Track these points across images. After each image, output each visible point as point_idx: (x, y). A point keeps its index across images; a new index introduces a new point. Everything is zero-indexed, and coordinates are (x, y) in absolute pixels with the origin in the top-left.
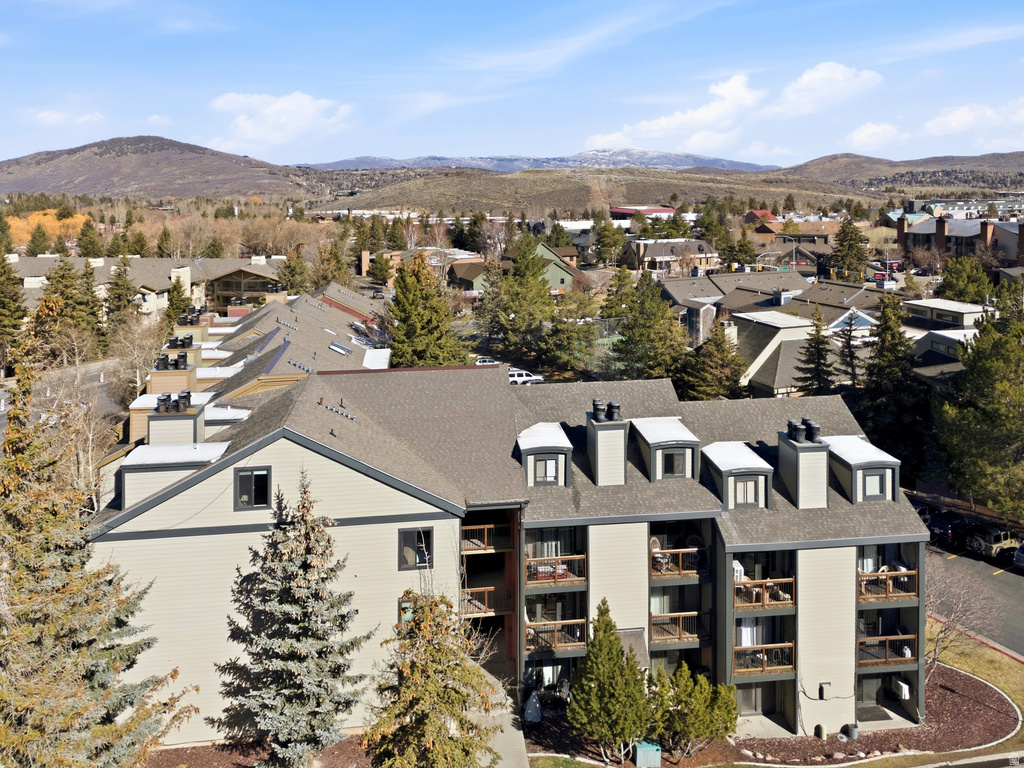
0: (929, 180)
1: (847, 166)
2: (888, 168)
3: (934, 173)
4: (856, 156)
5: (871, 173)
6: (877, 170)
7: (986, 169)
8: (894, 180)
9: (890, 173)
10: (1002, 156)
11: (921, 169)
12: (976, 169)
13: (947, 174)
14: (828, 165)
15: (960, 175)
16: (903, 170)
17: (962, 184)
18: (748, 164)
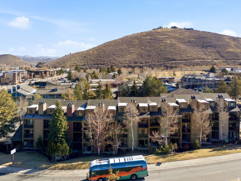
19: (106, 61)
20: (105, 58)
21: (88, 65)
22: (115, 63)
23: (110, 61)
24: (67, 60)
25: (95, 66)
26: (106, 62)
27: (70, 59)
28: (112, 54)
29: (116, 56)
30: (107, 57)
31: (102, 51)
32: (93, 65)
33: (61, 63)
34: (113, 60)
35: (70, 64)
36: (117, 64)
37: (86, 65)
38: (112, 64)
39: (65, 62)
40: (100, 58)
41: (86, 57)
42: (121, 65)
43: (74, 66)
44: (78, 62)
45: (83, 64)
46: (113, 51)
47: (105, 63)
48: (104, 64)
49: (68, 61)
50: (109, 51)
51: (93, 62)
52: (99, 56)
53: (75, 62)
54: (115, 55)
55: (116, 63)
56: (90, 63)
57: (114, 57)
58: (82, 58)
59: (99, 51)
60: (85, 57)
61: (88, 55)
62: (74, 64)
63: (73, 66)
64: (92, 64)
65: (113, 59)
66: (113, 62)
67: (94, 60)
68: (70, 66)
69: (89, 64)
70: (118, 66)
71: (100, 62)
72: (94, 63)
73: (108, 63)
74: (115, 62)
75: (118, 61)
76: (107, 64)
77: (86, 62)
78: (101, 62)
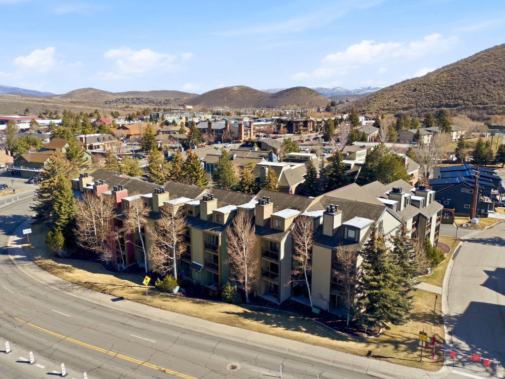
0: (131, 102)
1: (93, 94)
2: (112, 96)
3: (132, 99)
4: (95, 90)
5: (105, 98)
6: (108, 97)
7: (151, 97)
8: (116, 101)
9: (114, 98)
10: (157, 92)
11: (126, 97)
12: (148, 97)
13: (138, 99)
14: (84, 93)
15: (143, 100)
16: (119, 97)
17: (145, 104)
18: (34, 91)
19: (465, 98)
20: (464, 89)
21: (416, 107)
22: (487, 104)
23: (474, 97)
24: (375, 97)
25: (432, 111)
26: (464, 101)
27: (382, 94)
28: (487, 80)
29: (495, 86)
30: (469, 88)
31: (462, 72)
32: (427, 109)
33: (361, 104)
34: (484, 94)
35: (379, 107)
36: (492, 105)
37: (411, 108)
38: (476, 104)
39: (371, 101)
40: (450, 91)
41: (418, 89)
42: (500, 109)
43: (385, 109)
44: (396, 101)
45: (405, 106)
46: (493, 72)
47: (461, 102)
48: (455, 106)
49: (376, 99)
50: (479, 73)
51: (430, 101)
52: (449, 85)
53: (390, 101)
54: (494, 82)
55: (489, 102)
56: (423, 103)
57: (488, 86)
58: (408, 91)
59: (454, 73)
60: (415, 90)
61: (424, 85)
62: (387, 105)
63: (383, 110)
64: (426, 107)
65: (486, 92)
66: (483, 99)
67: (434, 95)
68: (377, 110)
69: (421, 105)
70: (490, 112)
71: (447, 101)
72: (432, 102)
73: (467, 102)
74: (486, 101)
75: (497, 97)
76: (464, 106)
77: (414, 101)
78: (451, 100)
